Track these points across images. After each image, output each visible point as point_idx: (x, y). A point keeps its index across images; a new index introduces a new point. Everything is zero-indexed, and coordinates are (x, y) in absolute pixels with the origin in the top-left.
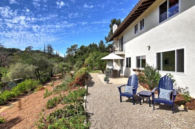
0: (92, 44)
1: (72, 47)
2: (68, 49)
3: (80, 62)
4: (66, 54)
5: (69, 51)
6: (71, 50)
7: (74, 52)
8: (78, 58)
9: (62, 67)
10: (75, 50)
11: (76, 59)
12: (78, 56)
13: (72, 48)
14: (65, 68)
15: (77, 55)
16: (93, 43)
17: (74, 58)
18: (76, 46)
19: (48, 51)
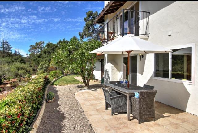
0: (62, 40)
1: (37, 44)
2: (31, 46)
3: (45, 63)
4: (29, 53)
5: (32, 49)
6: (36, 48)
7: (40, 50)
8: (43, 58)
9: (16, 70)
10: (41, 48)
11: (41, 59)
12: (44, 55)
13: (36, 46)
14: (20, 72)
15: (42, 55)
16: (64, 40)
17: (37, 58)
18: (42, 43)
19: (4, 49)
